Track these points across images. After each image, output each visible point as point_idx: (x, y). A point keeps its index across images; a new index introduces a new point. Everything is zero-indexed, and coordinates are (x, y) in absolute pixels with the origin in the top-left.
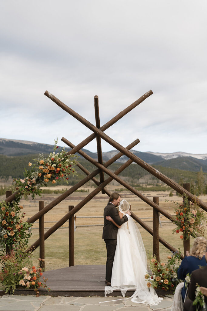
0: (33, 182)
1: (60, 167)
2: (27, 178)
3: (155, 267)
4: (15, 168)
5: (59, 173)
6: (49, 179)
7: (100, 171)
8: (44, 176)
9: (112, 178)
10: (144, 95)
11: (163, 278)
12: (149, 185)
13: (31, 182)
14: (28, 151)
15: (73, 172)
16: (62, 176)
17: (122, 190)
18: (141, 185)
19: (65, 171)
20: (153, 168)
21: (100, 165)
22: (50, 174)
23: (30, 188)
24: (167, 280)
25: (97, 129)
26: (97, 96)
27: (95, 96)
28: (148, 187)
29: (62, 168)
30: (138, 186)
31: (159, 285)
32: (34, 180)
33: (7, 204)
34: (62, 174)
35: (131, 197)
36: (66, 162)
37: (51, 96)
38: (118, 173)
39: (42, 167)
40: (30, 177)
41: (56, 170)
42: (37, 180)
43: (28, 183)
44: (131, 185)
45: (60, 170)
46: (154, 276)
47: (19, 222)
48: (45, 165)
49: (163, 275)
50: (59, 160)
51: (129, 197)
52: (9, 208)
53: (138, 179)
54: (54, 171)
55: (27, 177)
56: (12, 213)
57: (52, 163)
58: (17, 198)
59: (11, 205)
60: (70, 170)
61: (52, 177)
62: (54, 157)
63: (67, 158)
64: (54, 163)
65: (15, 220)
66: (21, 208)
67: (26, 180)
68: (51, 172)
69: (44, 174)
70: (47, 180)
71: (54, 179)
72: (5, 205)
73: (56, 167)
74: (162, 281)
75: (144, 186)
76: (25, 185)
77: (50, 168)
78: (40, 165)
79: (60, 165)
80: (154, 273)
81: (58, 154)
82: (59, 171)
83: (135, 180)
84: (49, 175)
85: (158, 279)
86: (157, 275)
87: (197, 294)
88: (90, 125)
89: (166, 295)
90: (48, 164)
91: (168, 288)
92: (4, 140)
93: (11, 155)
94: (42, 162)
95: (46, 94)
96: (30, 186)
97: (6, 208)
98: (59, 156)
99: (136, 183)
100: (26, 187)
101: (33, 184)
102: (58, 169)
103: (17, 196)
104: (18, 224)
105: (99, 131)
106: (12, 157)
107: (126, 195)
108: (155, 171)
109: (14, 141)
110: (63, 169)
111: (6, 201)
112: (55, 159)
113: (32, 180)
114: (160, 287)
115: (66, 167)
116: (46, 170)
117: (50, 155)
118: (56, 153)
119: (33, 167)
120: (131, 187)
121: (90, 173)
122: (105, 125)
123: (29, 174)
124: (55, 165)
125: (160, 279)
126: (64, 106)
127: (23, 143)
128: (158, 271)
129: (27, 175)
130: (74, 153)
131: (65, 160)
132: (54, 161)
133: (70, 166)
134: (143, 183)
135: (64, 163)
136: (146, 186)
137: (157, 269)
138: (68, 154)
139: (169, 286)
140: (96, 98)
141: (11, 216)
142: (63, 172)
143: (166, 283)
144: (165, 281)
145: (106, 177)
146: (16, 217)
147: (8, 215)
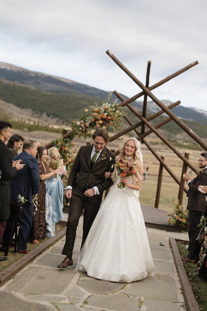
0: (87, 125)
1: (111, 116)
2: (82, 122)
3: (177, 208)
4: (51, 105)
5: (109, 121)
6: (100, 124)
7: (143, 124)
8: (97, 122)
9: (152, 131)
10: (191, 64)
11: (181, 218)
12: (187, 142)
13: (85, 125)
14: (66, 89)
15: (121, 121)
16: (111, 124)
17: (157, 143)
18: (178, 141)
19: (114, 120)
20: (188, 128)
21: (143, 118)
22: (101, 120)
23: (83, 130)
24: (185, 220)
25: (146, 89)
26: (150, 61)
27: (149, 61)
28: (185, 144)
29: (112, 117)
30: (175, 141)
31: (177, 223)
32: (87, 124)
33: (63, 140)
34: (111, 122)
35: (166, 152)
36: (116, 112)
37: (112, 55)
38: (157, 127)
39: (96, 114)
40: (84, 121)
41: (107, 118)
42: (90, 124)
43: (83, 125)
44: (167, 139)
45: (111, 119)
46: (175, 215)
47: (71, 157)
48: (99, 112)
49: (182, 215)
50: (111, 110)
51: (163, 152)
52: (64, 144)
53: (176, 134)
54: (105, 119)
55: (82, 120)
56: (66, 148)
57: (105, 112)
58: (71, 136)
59: (66, 142)
60: (119, 119)
61: (103, 123)
62: (107, 107)
63: (117, 109)
64: (106, 112)
65: (68, 154)
66: (73, 145)
67: (81, 123)
68: (102, 119)
69: (96, 120)
70: (98, 125)
71: (105, 126)
72: (62, 140)
73: (108, 116)
74: (181, 219)
75: (181, 142)
76: (80, 126)
77: (102, 115)
78: (94, 111)
79: (111, 115)
80: (175, 213)
81: (110, 105)
82: (109, 120)
83: (172, 135)
84: (101, 122)
85: (178, 217)
86: (177, 214)
87: (201, 221)
88: (141, 84)
89: (182, 232)
90: (101, 112)
91: (184, 226)
92: (43, 75)
93: (48, 91)
94: (96, 109)
95: (108, 53)
96: (84, 128)
97: (62, 143)
98: (111, 107)
99: (172, 137)
100: (81, 129)
101: (86, 127)
102: (109, 118)
103: (72, 135)
104: (70, 157)
105: (147, 90)
106: (49, 93)
107: (160, 149)
108: (190, 130)
109: (53, 77)
110: (113, 119)
111: (63, 137)
112: (107, 109)
113: (86, 123)
114: (178, 225)
115: (116, 117)
116: (99, 117)
117: (104, 105)
118: (109, 104)
119: (88, 113)
120: (167, 141)
121: (133, 124)
122: (153, 86)
123: (84, 119)
124: (106, 114)
125: (179, 218)
126: (121, 65)
127: (62, 80)
128: (179, 212)
129: (82, 119)
130: (123, 106)
131: (115, 111)
132: (106, 111)
133: (119, 116)
134: (180, 140)
135: (115, 113)
136: (183, 142)
137: (178, 210)
138: (118, 106)
139: (185, 224)
140: (149, 62)
141: (65, 150)
142: (112, 121)
143: (183, 222)
144: (183, 220)
145: (147, 130)
146: (69, 152)
147: (62, 149)
